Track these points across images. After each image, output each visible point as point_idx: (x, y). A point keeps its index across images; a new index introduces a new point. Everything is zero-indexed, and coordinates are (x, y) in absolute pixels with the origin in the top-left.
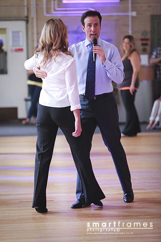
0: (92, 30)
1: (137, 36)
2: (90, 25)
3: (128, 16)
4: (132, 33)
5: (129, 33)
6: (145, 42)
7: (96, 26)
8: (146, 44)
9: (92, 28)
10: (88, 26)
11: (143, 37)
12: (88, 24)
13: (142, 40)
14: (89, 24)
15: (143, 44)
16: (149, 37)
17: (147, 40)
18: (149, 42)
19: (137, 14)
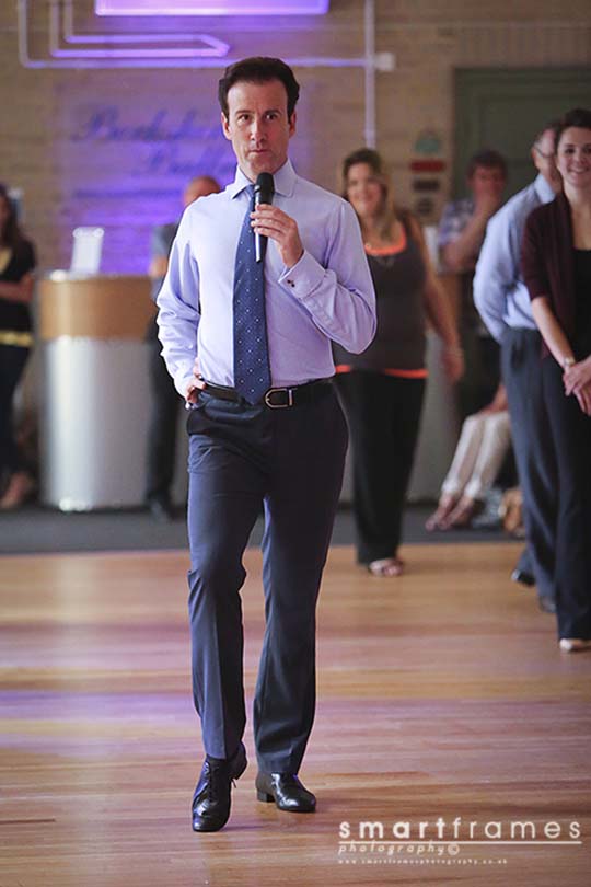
0: (252, 137)
1: (399, 153)
2: (246, 116)
3: (361, 69)
4: (378, 140)
5: (364, 139)
6: (427, 176)
7: (271, 117)
8: (432, 186)
9: (254, 128)
10: (240, 118)
11: (421, 157)
12: (239, 112)
13: (417, 166)
14: (244, 111)
15: (420, 186)
16: (444, 154)
17: (436, 166)
18: (444, 178)
19: (398, 63)
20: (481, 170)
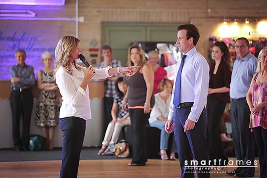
3: (75, 21)
6: (94, 53)
11: (92, 47)
13: (91, 50)
15: (92, 56)
16: (99, 46)
17: (97, 50)
18: (99, 53)
19: (85, 20)
20: (104, 51)
